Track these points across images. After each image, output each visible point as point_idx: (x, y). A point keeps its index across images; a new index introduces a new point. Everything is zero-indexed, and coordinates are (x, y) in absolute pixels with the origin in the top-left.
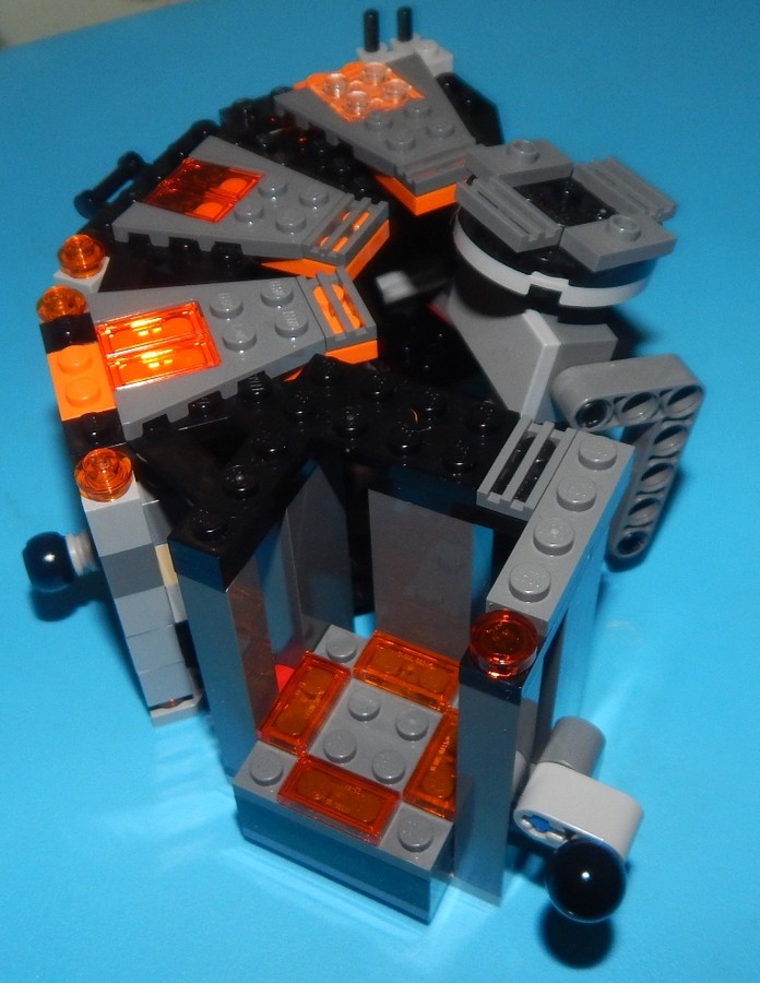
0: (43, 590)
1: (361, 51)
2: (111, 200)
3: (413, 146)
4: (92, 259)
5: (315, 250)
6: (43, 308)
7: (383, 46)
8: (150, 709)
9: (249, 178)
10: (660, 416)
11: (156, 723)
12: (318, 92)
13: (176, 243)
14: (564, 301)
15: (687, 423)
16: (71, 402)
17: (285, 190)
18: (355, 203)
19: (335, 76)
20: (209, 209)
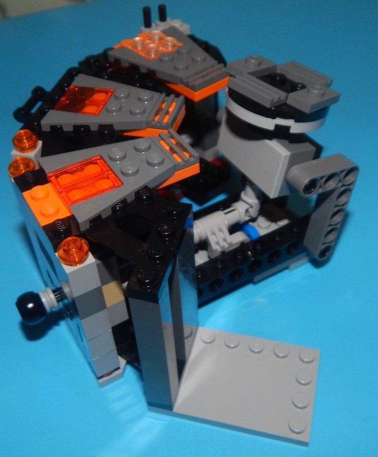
0: (30, 324)
1: (143, 28)
2: (34, 111)
3: (187, 67)
4: (31, 142)
5: (153, 123)
6: (12, 169)
7: (153, 25)
8: (99, 378)
9: (106, 92)
10: (340, 184)
11: (102, 385)
12: (130, 47)
13: (77, 128)
14: (292, 131)
15: (351, 186)
16: (43, 215)
17: (129, 95)
18: (167, 98)
19: (137, 39)
20: (89, 109)
